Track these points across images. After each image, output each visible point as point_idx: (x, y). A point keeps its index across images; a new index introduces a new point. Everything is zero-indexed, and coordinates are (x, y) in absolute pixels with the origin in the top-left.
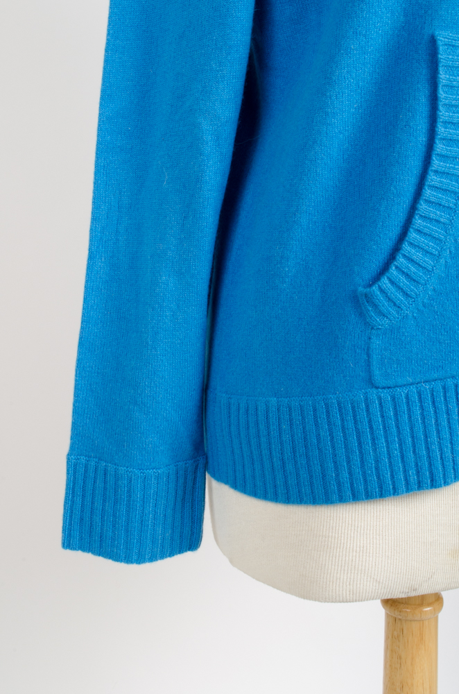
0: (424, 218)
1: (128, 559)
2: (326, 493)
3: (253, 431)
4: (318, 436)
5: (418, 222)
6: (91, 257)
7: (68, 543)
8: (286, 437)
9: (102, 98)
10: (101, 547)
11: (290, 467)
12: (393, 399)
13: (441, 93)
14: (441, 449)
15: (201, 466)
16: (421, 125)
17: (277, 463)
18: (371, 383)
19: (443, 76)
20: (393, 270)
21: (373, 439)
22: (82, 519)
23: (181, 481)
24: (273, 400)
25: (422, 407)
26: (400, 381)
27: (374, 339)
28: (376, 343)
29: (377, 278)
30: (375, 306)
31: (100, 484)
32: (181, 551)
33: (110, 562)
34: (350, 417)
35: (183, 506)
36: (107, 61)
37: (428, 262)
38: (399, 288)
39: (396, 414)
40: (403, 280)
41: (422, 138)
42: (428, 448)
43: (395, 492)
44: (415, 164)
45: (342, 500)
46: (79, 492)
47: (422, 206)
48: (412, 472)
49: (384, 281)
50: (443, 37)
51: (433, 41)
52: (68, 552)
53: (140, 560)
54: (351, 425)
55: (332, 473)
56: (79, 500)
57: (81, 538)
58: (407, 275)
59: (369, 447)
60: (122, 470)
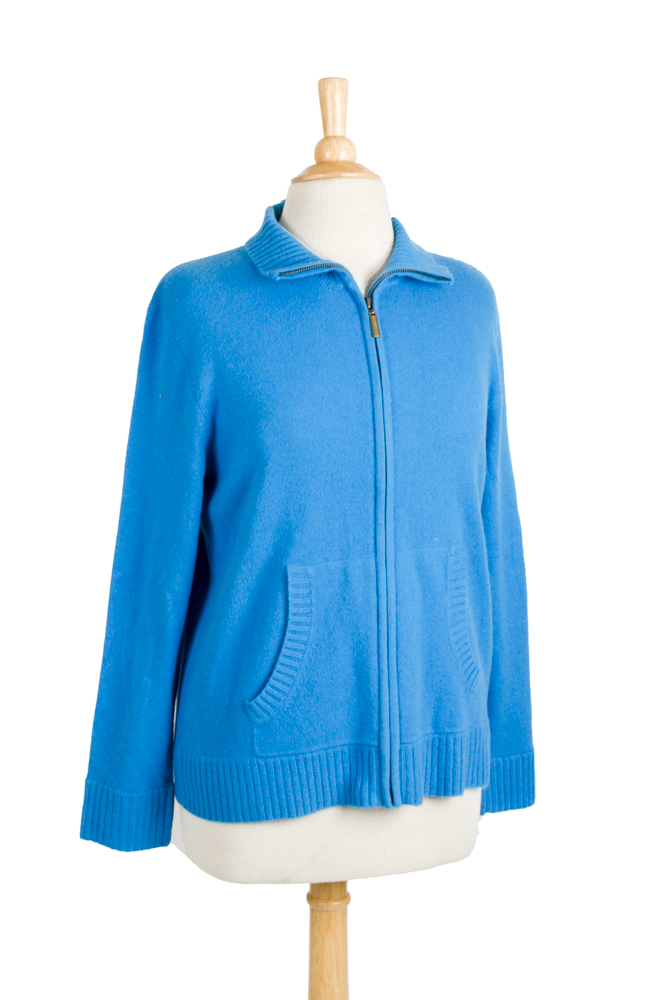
0: (282, 664)
1: (120, 849)
2: (229, 816)
3: (193, 775)
4: (225, 782)
5: (278, 666)
6: (105, 661)
7: (84, 835)
8: (209, 781)
9: (113, 569)
10: (103, 839)
11: (211, 799)
12: (266, 764)
13: (290, 599)
14: (295, 796)
15: (170, 792)
16: (280, 613)
17: (205, 796)
18: (253, 754)
19: (291, 590)
20: (263, 692)
21: (254, 786)
22: (92, 821)
23: (156, 801)
24: (203, 758)
25: (283, 770)
26: (270, 754)
27: (255, 730)
28: (256, 731)
29: (255, 697)
30: (255, 712)
31: (104, 799)
32: (155, 846)
33: (109, 849)
34: (242, 773)
35: (157, 817)
36: (118, 547)
37: (287, 689)
38: (268, 703)
39: (267, 773)
40: (270, 699)
41: (281, 622)
42: (286, 794)
43: (267, 818)
44: (277, 635)
45: (237, 820)
46: (91, 803)
47: (281, 659)
48: (277, 807)
49: (258, 698)
50: (291, 570)
51: (286, 568)
52: (84, 841)
53: (128, 849)
54: (242, 777)
55: (232, 804)
56: (91, 808)
57: (91, 833)
58: (273, 696)
59: (251, 791)
60: (117, 792)
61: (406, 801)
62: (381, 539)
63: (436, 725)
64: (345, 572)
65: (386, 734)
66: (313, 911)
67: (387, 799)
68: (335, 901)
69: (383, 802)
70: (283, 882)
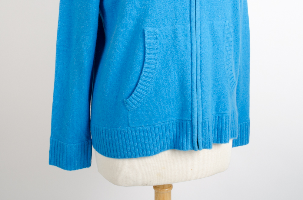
0: (142, 80)
1: (67, 169)
2: (117, 155)
3: (99, 135)
4: (115, 139)
5: (140, 81)
6: (56, 82)
7: (51, 163)
8: (107, 139)
9: (58, 36)
10: (60, 165)
11: (108, 147)
12: (135, 130)
13: (146, 46)
14: (149, 145)
15: (90, 143)
16: (141, 54)
17: (105, 146)
18: (129, 125)
19: (147, 41)
20: (133, 95)
21: (129, 141)
22: (54, 156)
23: (83, 147)
24: (104, 128)
25: (144, 133)
26: (137, 126)
27: (129, 113)
28: (130, 114)
29: (129, 97)
30: (129, 105)
31: (59, 147)
32: (84, 167)
33: (62, 170)
34: (123, 135)
35: (84, 154)
36: (59, 25)
37: (145, 93)
38: (135, 100)
39: (136, 135)
40: (136, 98)
41: (142, 58)
42: (145, 145)
43: (136, 157)
44: (140, 65)
45: (121, 158)
46: (53, 148)
47: (142, 77)
48: (141, 151)
49: (131, 97)
50: (146, 30)
51: (144, 31)
52: (51, 166)
53: (71, 169)
54: (123, 137)
55: (118, 150)
56: (53, 151)
57: (54, 162)
58: (138, 97)
59: (128, 144)
60: (64, 143)
61: (205, 147)
62: (193, 14)
63: (217, 110)
64: (175, 32)
65: (195, 114)
66: (156, 193)
67: (195, 146)
68: (166, 189)
69: (193, 148)
70: (144, 185)
